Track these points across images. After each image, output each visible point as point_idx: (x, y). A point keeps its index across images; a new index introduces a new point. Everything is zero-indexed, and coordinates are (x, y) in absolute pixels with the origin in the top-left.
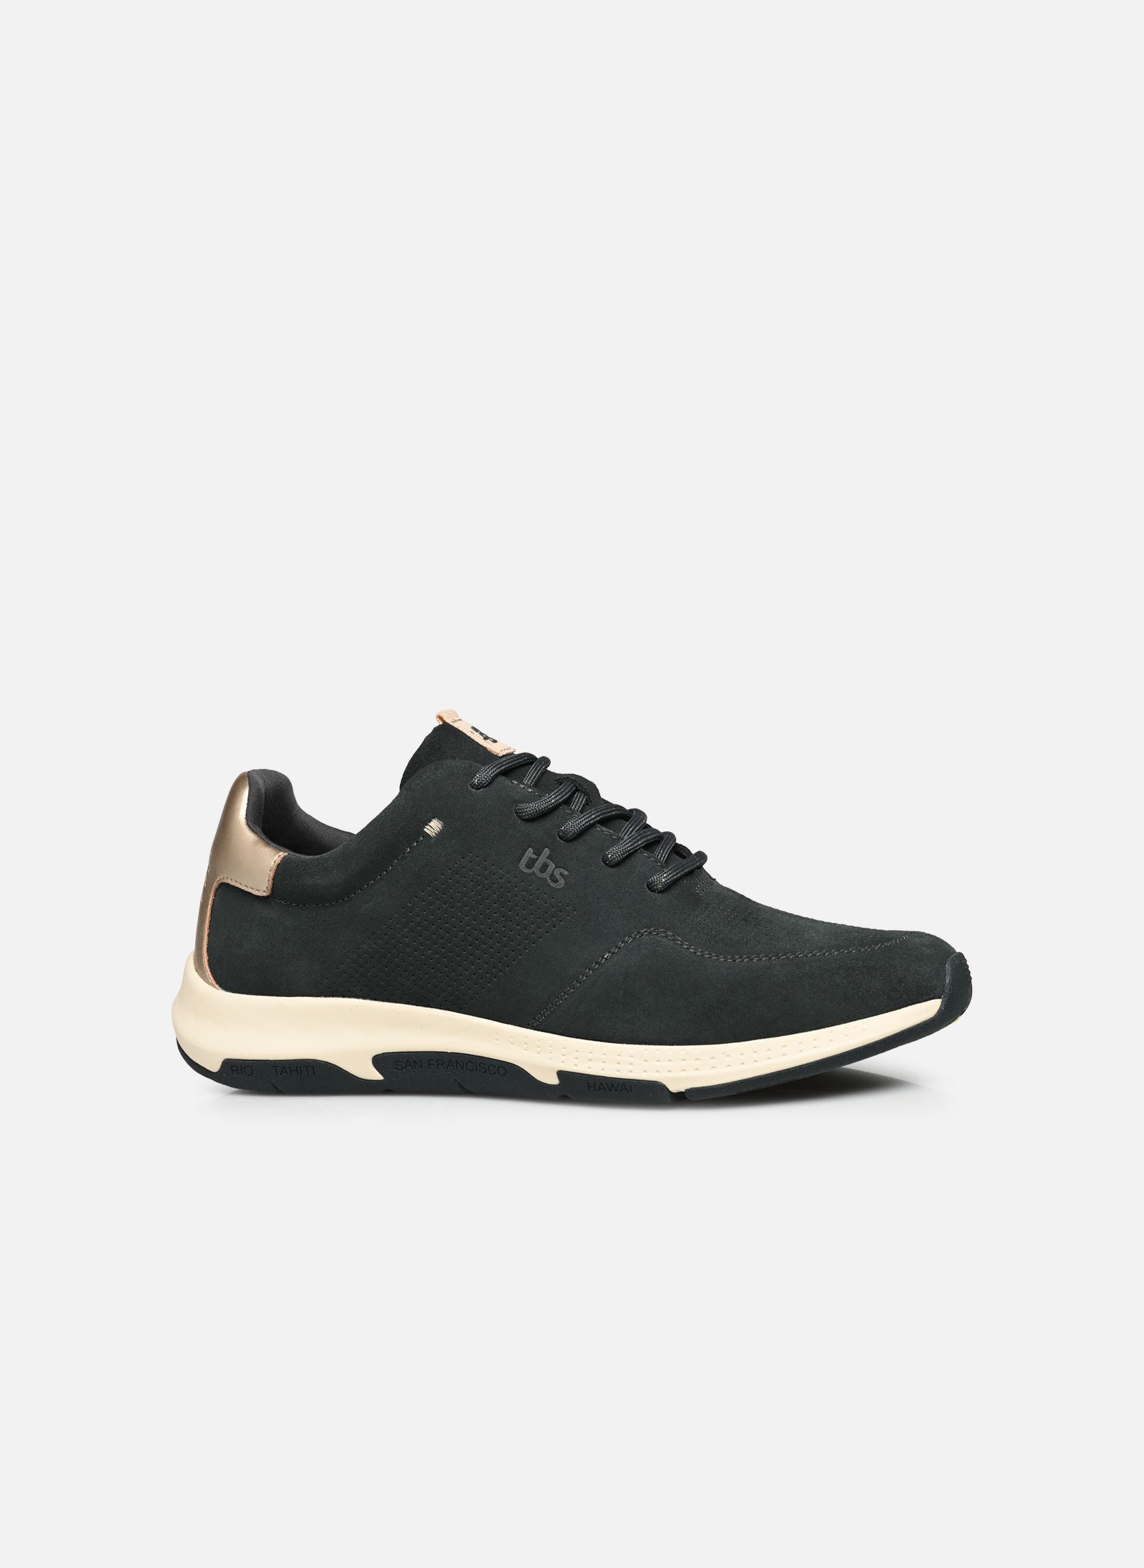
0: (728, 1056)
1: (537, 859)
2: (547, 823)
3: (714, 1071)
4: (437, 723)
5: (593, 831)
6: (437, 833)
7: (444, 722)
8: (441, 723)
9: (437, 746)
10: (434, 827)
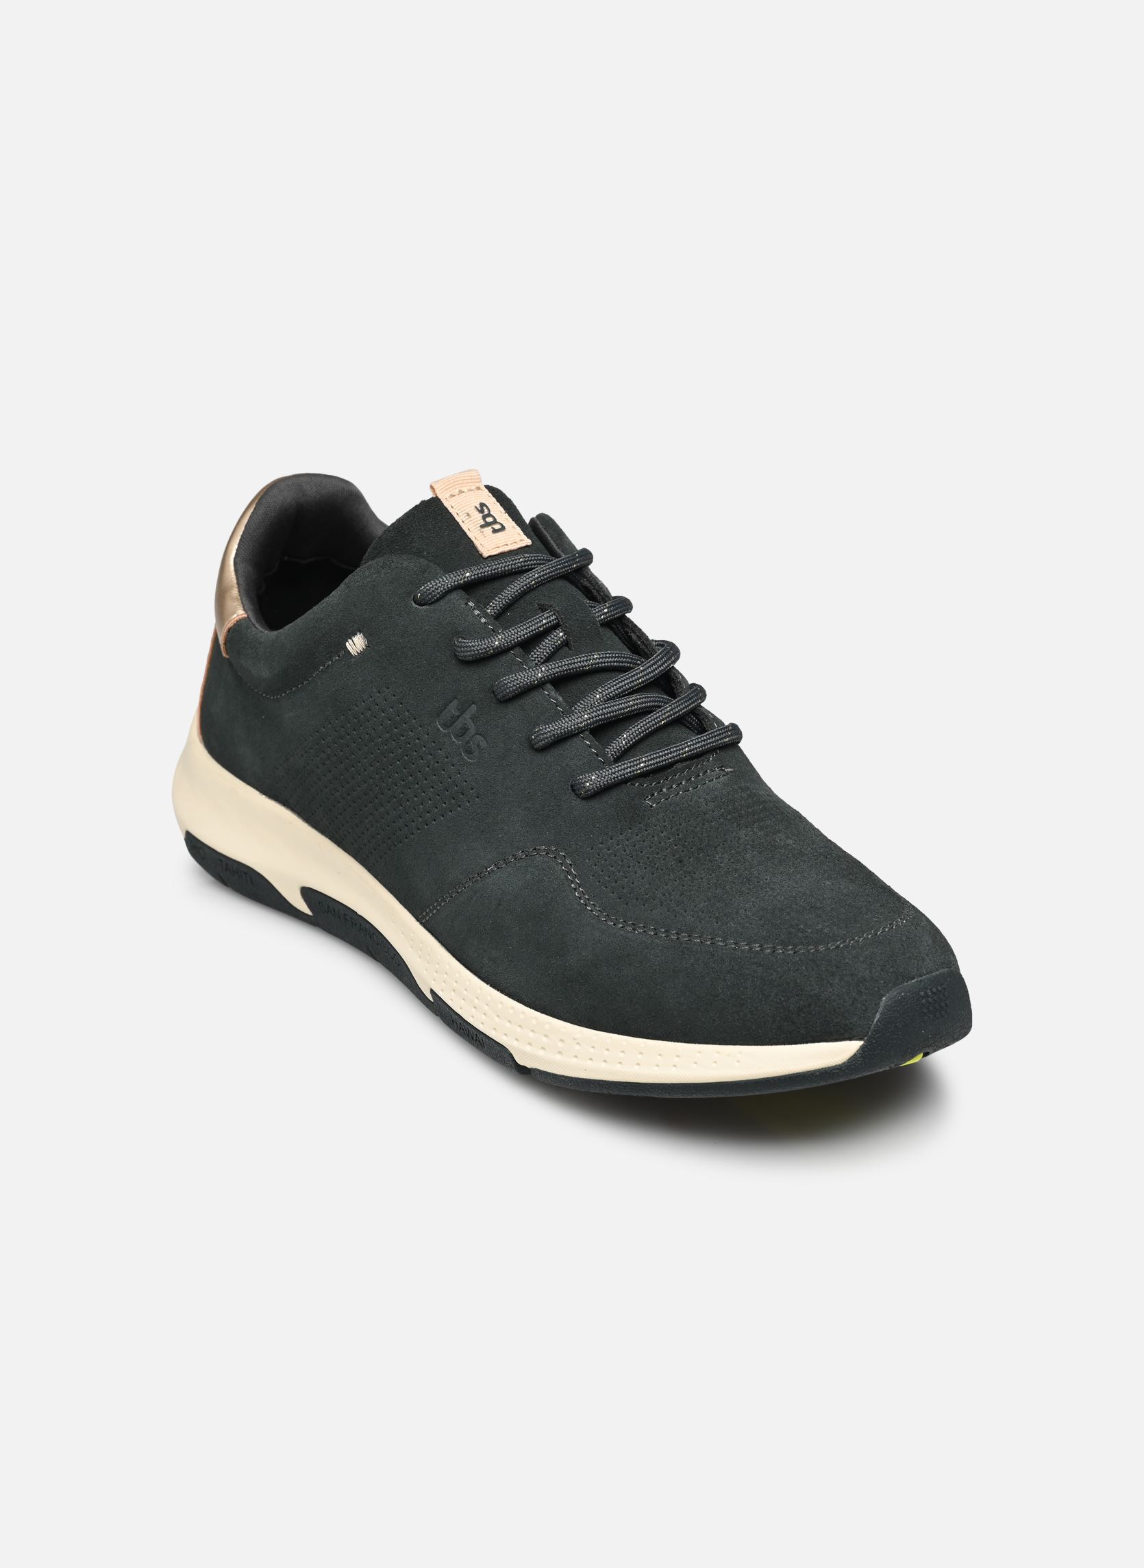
0: (578, 1044)
1: (458, 717)
2: (486, 671)
3: (558, 1057)
4: (428, 496)
5: (537, 696)
6: (359, 652)
7: (437, 497)
8: (434, 496)
9: (407, 532)
10: (356, 644)
